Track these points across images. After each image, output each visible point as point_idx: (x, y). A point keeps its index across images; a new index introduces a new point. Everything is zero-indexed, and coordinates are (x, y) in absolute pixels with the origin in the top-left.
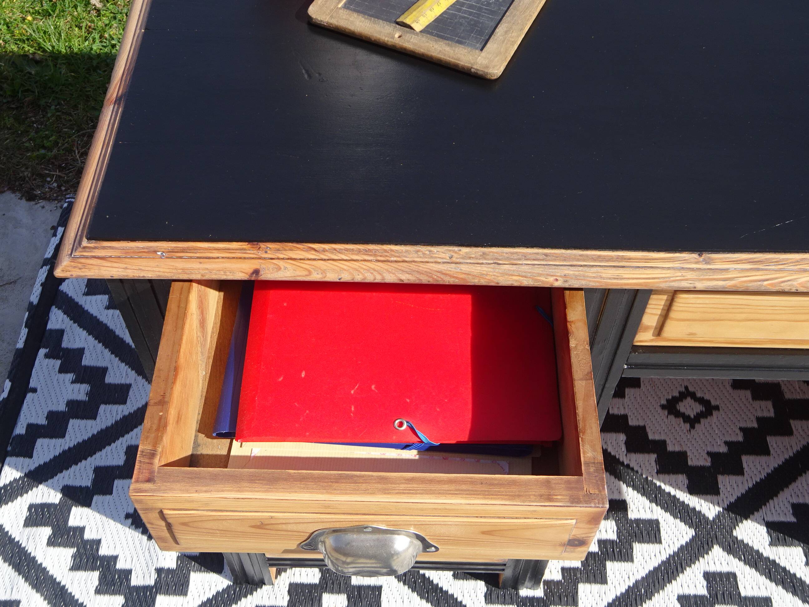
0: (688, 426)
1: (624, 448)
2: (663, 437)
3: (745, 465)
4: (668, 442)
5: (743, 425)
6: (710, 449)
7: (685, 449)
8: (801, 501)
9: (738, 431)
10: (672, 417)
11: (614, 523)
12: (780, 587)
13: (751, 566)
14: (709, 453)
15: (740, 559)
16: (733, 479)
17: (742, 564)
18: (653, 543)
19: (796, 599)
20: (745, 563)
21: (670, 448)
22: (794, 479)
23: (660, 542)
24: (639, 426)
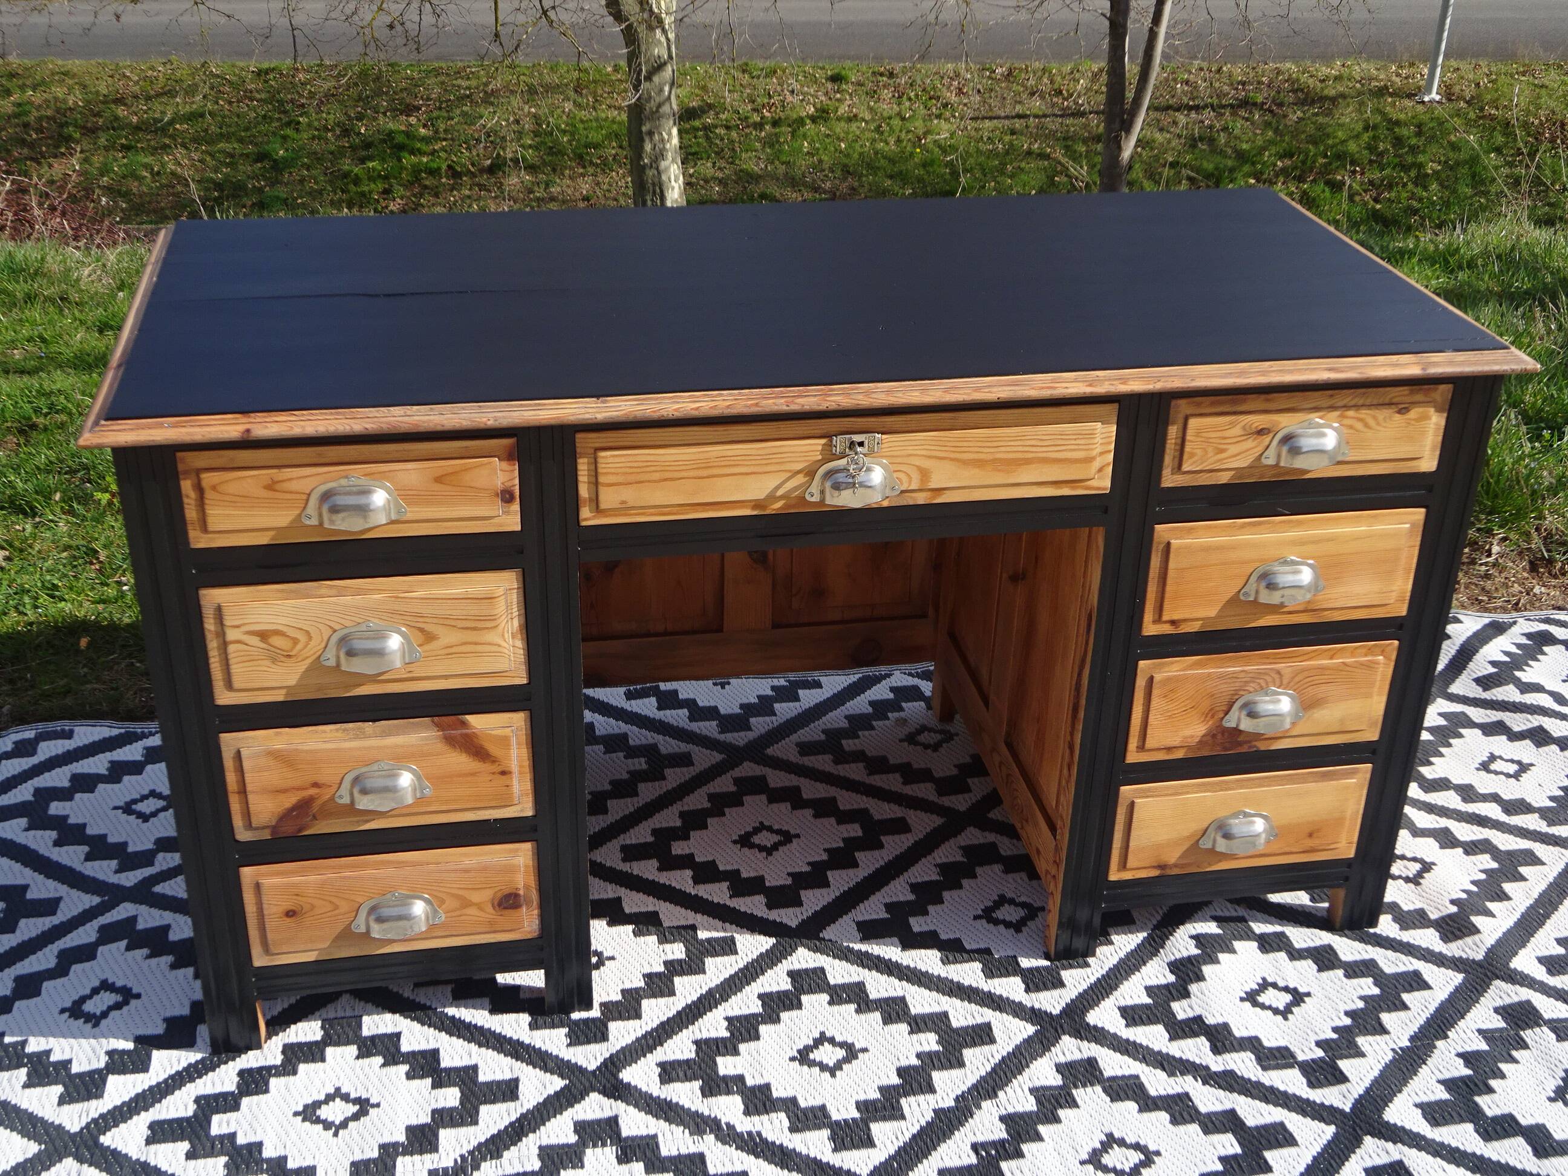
0: (764, 854)
1: (691, 882)
2: (736, 867)
3: (830, 879)
4: (742, 870)
5: (828, 846)
6: (790, 870)
7: (761, 873)
8: (894, 899)
9: (822, 852)
10: (746, 850)
11: (681, 945)
12: (874, 972)
13: (840, 959)
14: (789, 874)
15: (828, 955)
16: (818, 892)
17: (830, 959)
18: (727, 955)
19: (892, 979)
20: (834, 957)
21: (744, 875)
22: (887, 883)
23: (736, 953)
24: (708, 862)
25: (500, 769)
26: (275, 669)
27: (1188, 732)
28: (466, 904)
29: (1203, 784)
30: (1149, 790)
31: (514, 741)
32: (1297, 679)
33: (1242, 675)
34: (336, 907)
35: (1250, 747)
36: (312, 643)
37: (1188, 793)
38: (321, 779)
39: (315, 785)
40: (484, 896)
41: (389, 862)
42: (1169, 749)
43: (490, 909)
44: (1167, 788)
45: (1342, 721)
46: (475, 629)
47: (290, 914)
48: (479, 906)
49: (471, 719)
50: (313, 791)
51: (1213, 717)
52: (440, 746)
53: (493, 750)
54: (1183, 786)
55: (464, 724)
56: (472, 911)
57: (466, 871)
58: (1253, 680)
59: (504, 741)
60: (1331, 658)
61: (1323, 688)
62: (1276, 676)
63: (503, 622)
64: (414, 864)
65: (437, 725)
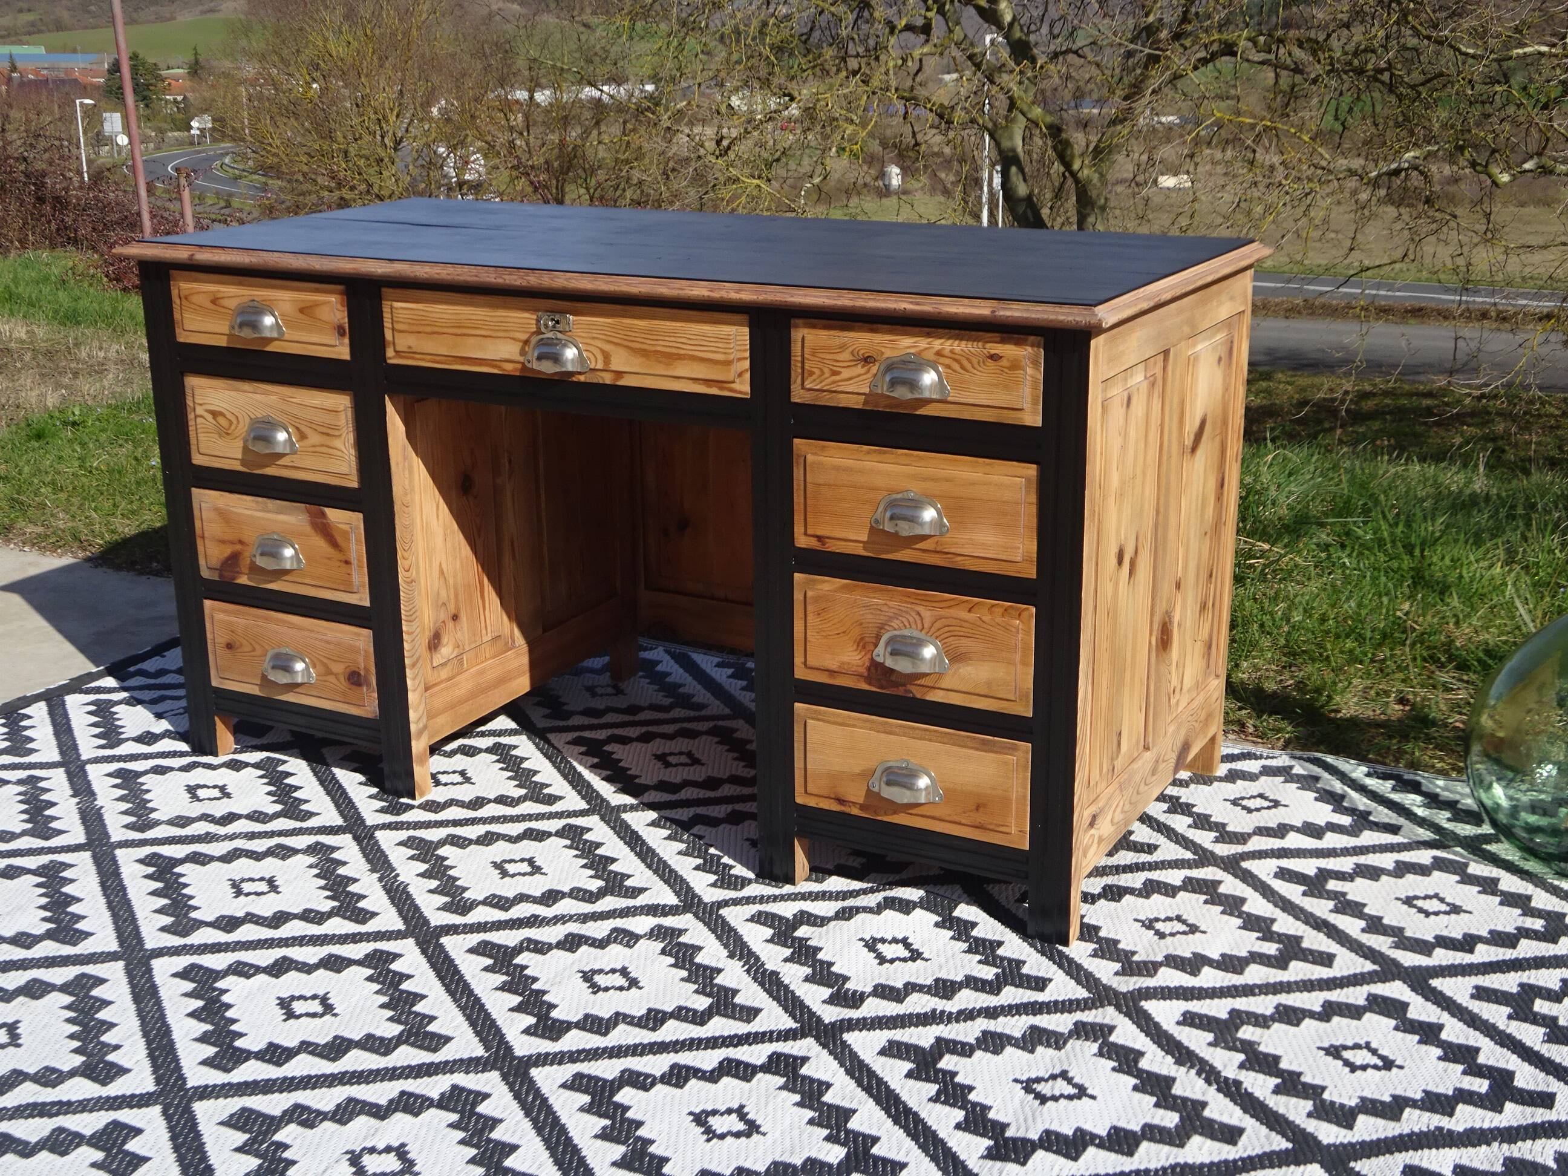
6: (665, 779)
7: (643, 774)
9: (704, 777)
11: (525, 791)
13: (614, 830)
14: (661, 780)
18: (545, 804)
20: (610, 827)
21: (631, 771)
23: (551, 806)
25: (343, 558)
26: (221, 442)
27: (846, 659)
28: (329, 672)
29: (868, 721)
30: (820, 713)
31: (353, 536)
32: (938, 625)
33: (885, 608)
34: (254, 650)
35: (906, 691)
36: (241, 425)
37: (854, 726)
38: (246, 539)
39: (241, 542)
40: (338, 668)
41: (284, 621)
42: (831, 672)
43: (342, 680)
44: (834, 714)
45: (989, 684)
46: (328, 435)
47: (229, 646)
48: (336, 675)
49: (328, 511)
50: (238, 547)
51: (864, 647)
52: (308, 529)
53: (340, 540)
54: (850, 717)
55: (324, 515)
56: (332, 679)
57: (328, 642)
58: (896, 616)
59: (346, 534)
60: (970, 611)
61: (964, 641)
62: (917, 618)
63: (344, 432)
64: (299, 628)
65: (308, 512)
